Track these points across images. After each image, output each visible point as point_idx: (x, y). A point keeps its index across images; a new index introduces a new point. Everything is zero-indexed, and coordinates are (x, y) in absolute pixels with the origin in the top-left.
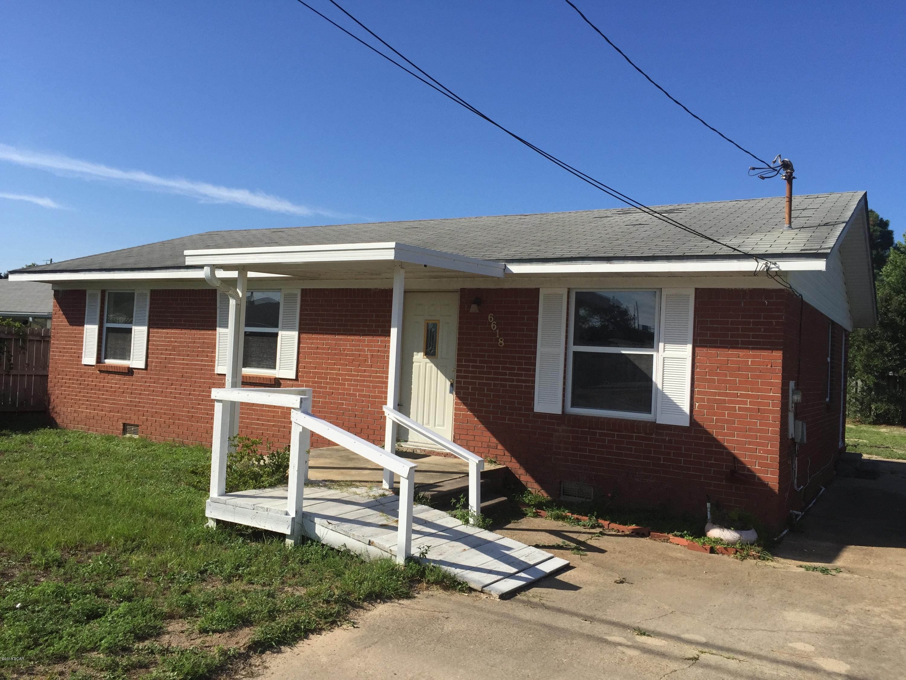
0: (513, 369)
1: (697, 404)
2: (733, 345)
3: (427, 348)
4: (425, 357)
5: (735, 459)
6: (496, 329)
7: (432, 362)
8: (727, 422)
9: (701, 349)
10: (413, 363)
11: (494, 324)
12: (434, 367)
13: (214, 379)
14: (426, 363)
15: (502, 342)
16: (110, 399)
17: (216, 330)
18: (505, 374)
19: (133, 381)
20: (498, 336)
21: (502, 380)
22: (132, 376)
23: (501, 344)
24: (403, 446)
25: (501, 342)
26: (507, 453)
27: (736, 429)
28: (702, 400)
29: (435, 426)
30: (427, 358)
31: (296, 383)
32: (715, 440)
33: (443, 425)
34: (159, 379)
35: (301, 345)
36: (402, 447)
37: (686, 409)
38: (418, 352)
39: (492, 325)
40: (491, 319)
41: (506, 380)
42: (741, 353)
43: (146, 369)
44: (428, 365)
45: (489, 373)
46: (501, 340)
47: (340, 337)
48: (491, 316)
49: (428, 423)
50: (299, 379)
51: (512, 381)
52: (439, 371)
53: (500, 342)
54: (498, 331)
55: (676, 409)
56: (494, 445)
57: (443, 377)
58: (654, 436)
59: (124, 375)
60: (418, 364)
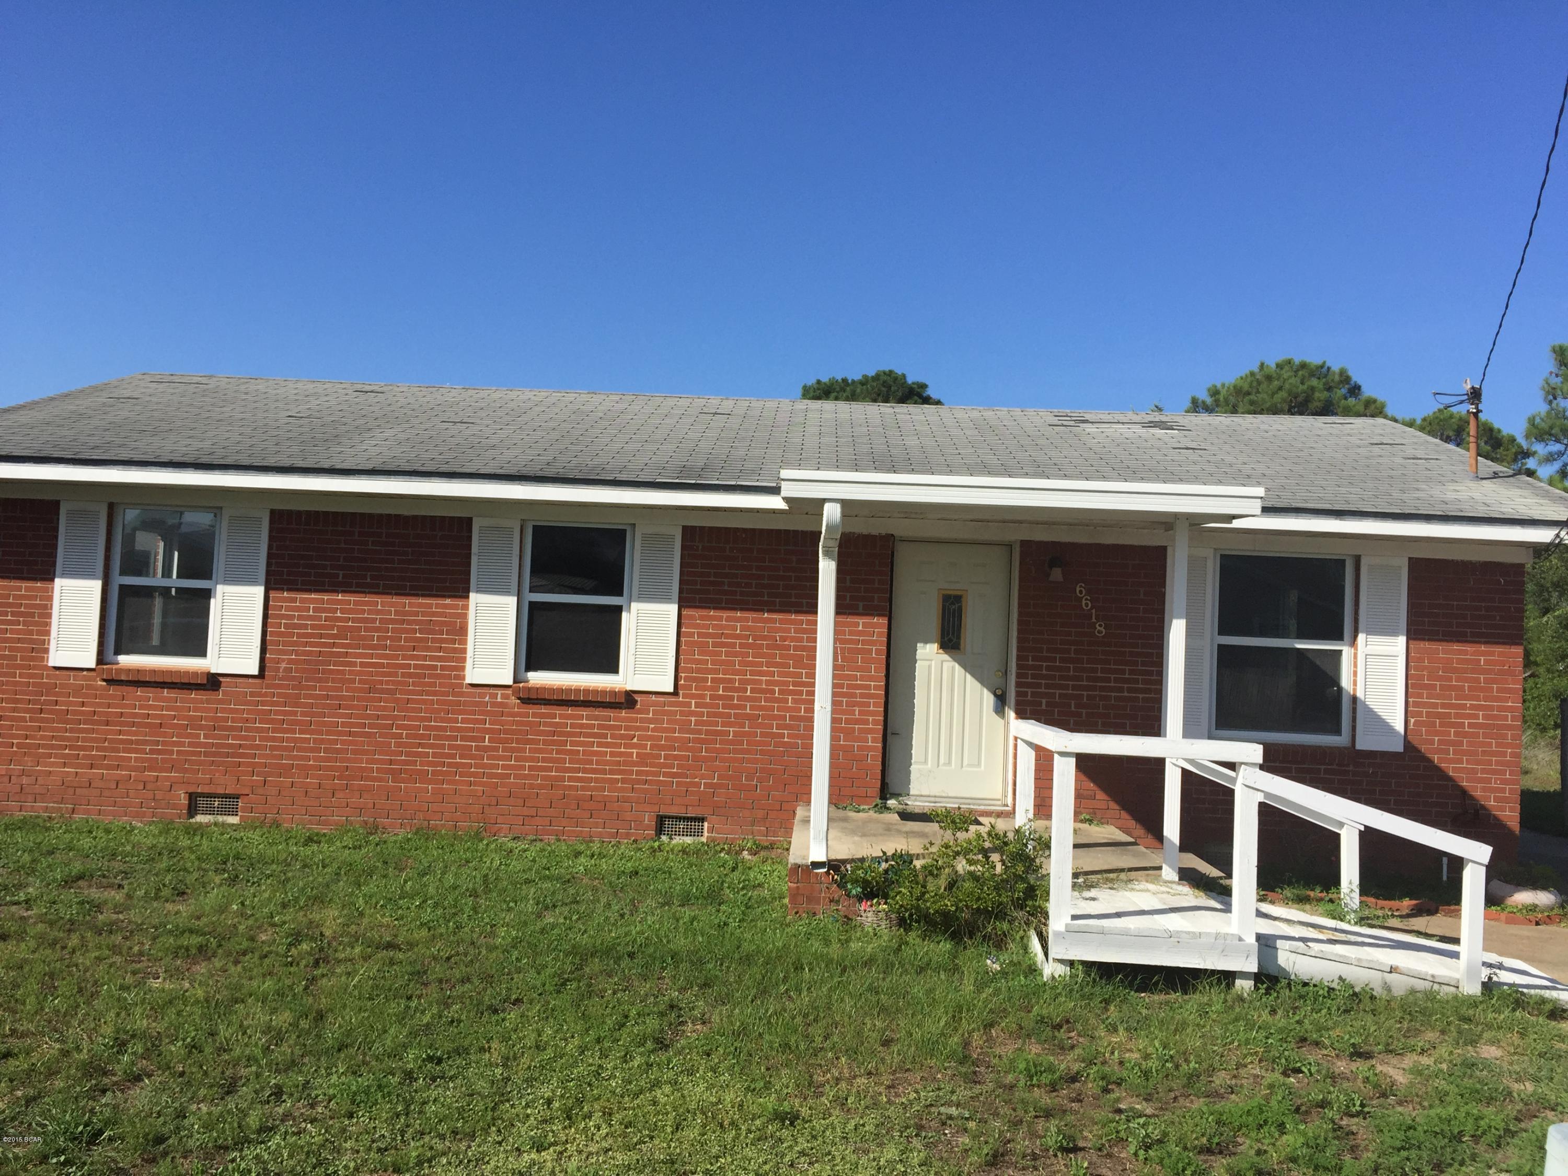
0: (1123, 672)
1: (1412, 720)
2: (1460, 638)
3: (943, 636)
4: (941, 651)
5: (1464, 793)
6: (1091, 609)
7: (955, 660)
8: (1453, 743)
9: (1415, 642)
10: (915, 661)
11: (1086, 599)
12: (957, 666)
13: (462, 694)
14: (942, 662)
15: (1102, 629)
16: (146, 742)
17: (468, 597)
18: (1108, 680)
19: (221, 702)
20: (1094, 620)
21: (1102, 689)
22: (218, 690)
23: (1099, 632)
24: (909, 803)
25: (1100, 628)
26: (1113, 805)
27: (1464, 753)
28: (1419, 714)
29: (962, 766)
30: (946, 653)
31: (673, 699)
32: (1438, 769)
33: (979, 764)
34: (298, 696)
35: (683, 630)
36: (906, 804)
37: (1399, 727)
38: (926, 642)
39: (1084, 602)
40: (1081, 592)
41: (1111, 689)
42: (1469, 648)
43: (262, 674)
44: (945, 665)
45: (1079, 679)
46: (1100, 626)
47: (775, 616)
48: (1081, 586)
49: (949, 763)
50: (681, 692)
51: (1121, 690)
52: (969, 676)
53: (1098, 628)
54: (1094, 611)
55: (1385, 727)
56: (1090, 793)
57: (978, 685)
58: (1351, 768)
59: (189, 689)
60: (927, 663)
